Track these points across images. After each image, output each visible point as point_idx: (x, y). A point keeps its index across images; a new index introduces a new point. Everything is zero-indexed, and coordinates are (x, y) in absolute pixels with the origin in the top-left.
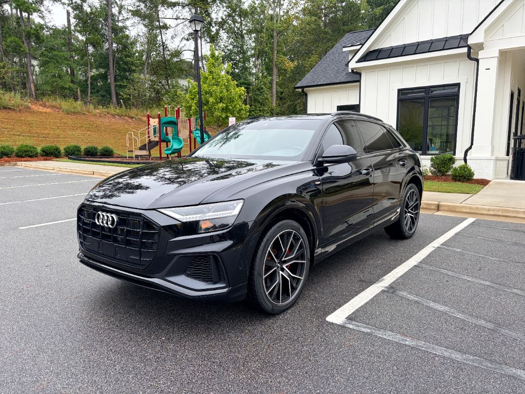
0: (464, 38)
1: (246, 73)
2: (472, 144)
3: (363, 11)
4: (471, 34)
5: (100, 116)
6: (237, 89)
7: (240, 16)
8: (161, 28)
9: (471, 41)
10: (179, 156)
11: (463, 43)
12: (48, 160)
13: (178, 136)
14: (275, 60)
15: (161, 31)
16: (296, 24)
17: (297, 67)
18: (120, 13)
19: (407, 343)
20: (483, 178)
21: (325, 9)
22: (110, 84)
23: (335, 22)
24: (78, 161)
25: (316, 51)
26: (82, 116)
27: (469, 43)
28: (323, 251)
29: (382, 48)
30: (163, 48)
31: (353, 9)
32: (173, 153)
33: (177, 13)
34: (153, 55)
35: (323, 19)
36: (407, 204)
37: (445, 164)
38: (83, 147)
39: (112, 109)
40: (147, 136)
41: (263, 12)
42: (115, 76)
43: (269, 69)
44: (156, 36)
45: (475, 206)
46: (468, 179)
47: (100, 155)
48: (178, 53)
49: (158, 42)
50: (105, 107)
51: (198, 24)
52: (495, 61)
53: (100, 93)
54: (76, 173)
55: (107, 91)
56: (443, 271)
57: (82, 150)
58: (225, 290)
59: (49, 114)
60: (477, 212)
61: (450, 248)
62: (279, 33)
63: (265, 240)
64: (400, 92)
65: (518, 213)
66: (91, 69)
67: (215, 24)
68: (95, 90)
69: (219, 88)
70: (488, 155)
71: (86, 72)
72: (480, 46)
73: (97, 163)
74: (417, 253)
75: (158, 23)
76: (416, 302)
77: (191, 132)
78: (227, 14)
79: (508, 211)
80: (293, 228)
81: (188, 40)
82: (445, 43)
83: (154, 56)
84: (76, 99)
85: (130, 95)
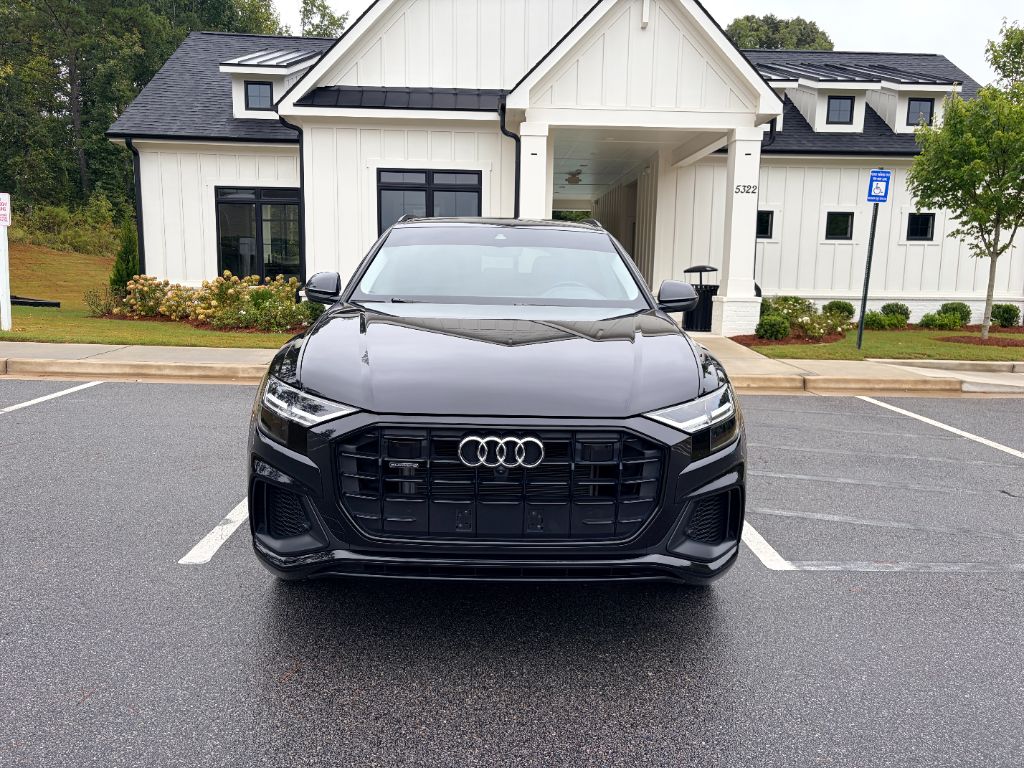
4: (511, 91)
9: (510, 103)
11: (495, 104)
27: (507, 106)
52: (543, 143)
64: (382, 173)
72: (522, 115)
82: (455, 99)
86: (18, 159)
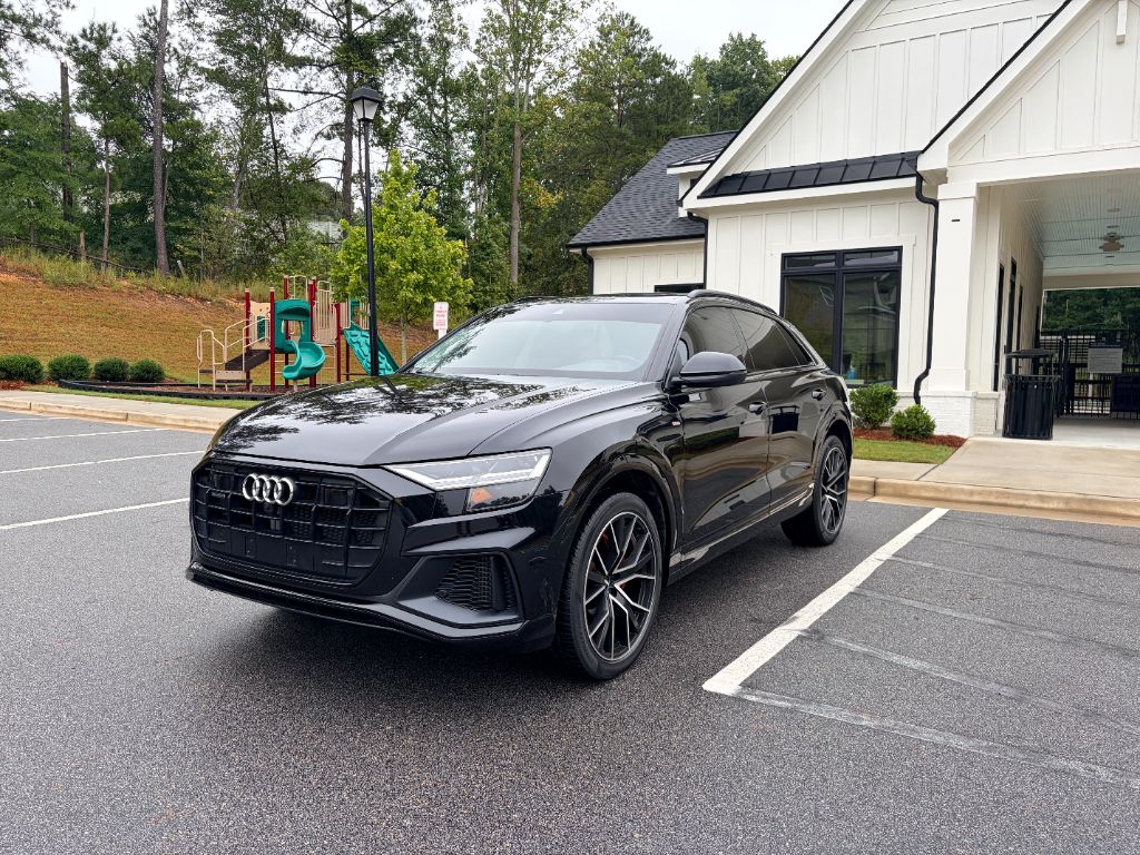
0: (910, 159)
1: (456, 212)
2: (929, 366)
3: (696, 97)
4: (923, 152)
5: (130, 294)
6: (449, 245)
7: (444, 94)
8: (270, 109)
9: (923, 165)
10: (313, 384)
11: (906, 169)
12: (14, 388)
13: (312, 340)
14: (517, 187)
15: (271, 117)
16: (561, 116)
17: (561, 204)
18: (183, 74)
19: (863, 723)
20: (952, 434)
21: (621, 87)
22: (152, 224)
23: (641, 116)
24: (84, 392)
25: (601, 172)
26: (91, 294)
27: (920, 168)
28: (684, 558)
29: (749, 173)
30: (276, 151)
31: (676, 91)
32: (301, 377)
33: (307, 80)
34: (252, 166)
35: (616, 107)
36: (826, 477)
37: (877, 404)
38: (93, 362)
39: (159, 279)
40: (244, 338)
41: (493, 87)
42: (166, 207)
43: (504, 207)
44: (260, 127)
45: (944, 485)
46: (923, 435)
47: (132, 380)
48: (307, 164)
49: (264, 139)
50: (143, 274)
51: (369, 106)
52: (970, 206)
53: (128, 243)
54: (85, 416)
55: (144, 240)
56: (906, 602)
57: (92, 366)
58: (516, 627)
59: (14, 287)
60: (948, 496)
61: (910, 562)
62: (527, 132)
63: (588, 529)
64: (788, 259)
65: (1027, 500)
66: (111, 190)
67: (390, 106)
68: (119, 238)
69: (409, 240)
70: (961, 389)
71: (99, 198)
72: (941, 176)
73: (130, 396)
74: (851, 569)
75: (264, 100)
76: (866, 655)
77: (340, 332)
78: (416, 88)
79: (1008, 495)
80: (634, 508)
81: (329, 137)
82: (873, 168)
83: (256, 168)
84: (76, 257)
85: (199, 252)
86: (567, 275)
